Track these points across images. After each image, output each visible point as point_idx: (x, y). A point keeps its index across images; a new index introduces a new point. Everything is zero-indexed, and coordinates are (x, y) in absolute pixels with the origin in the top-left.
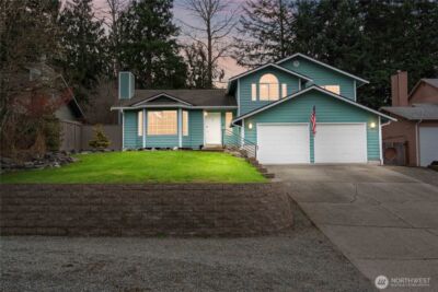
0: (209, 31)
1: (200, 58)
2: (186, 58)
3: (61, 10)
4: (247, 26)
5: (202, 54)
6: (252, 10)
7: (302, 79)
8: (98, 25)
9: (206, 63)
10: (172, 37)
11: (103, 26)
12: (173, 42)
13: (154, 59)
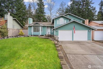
0: (51, 13)
1: (49, 18)
2: (47, 18)
3: (26, 10)
4: (57, 13)
5: (49, 17)
6: (58, 10)
7: (70, 19)
8: (32, 12)
9: (50, 19)
10: (45, 14)
11: (33, 12)
12: (45, 15)
13: (41, 18)
